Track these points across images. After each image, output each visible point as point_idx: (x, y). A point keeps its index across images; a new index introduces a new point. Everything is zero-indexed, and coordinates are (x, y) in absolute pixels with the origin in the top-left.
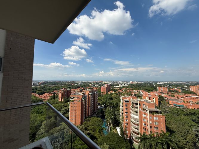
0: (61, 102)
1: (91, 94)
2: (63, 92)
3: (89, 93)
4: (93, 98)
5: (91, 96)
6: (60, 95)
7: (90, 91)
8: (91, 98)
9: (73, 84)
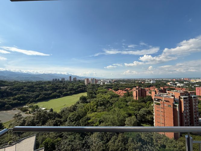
0: (136, 101)
1: (184, 98)
2: (137, 90)
3: (179, 97)
4: (187, 105)
5: (184, 101)
6: (134, 94)
7: (181, 93)
8: (184, 104)
9: (143, 82)
